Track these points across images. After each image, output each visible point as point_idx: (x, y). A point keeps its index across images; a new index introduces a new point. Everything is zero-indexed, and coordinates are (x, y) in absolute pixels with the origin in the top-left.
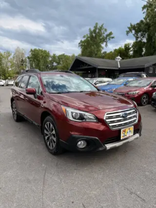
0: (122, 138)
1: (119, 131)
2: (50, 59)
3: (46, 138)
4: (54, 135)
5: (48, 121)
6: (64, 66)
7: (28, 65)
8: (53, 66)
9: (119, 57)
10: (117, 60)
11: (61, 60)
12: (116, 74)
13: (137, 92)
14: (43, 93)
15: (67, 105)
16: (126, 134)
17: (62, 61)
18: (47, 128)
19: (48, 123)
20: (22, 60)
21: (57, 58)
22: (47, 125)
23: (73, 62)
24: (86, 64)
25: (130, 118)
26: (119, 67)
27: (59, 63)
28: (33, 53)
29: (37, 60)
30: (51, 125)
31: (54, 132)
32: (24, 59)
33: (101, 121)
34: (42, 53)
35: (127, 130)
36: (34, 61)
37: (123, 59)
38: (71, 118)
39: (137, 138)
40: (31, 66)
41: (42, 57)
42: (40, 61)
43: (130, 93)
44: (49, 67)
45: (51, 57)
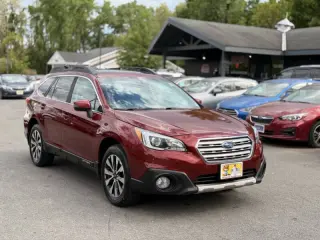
0: (222, 177)
1: (219, 166)
2: (95, 15)
3: (107, 182)
4: (121, 174)
5: (111, 153)
6: (135, 40)
7: (29, 30)
9: (286, 21)
10: (279, 29)
11: (126, 20)
12: (275, 66)
13: (301, 115)
14: (104, 109)
15: (143, 126)
16: (229, 172)
17: (130, 22)
18: (109, 165)
19: (112, 156)
20: (12, 15)
21: (115, 13)
22: (110, 160)
23: (160, 32)
24: (195, 39)
25: (239, 150)
26: (284, 48)
27: (119, 28)
29: (57, 17)
30: (118, 159)
31: (122, 169)
32: (17, 12)
33: (190, 150)
35: (232, 166)
36: (48, 21)
37: (297, 27)
38: (149, 145)
39: (252, 184)
40: (38, 32)
41: (72, 9)
42: (63, 21)
43: (284, 117)
44: (89, 39)
45: (97, 8)
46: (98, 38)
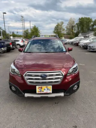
0: (37, 92)
7: (76, 28)
8: (93, 28)
20: (73, 26)
28: (81, 20)
34: (87, 20)
35: (44, 87)
36: (80, 26)
41: (86, 23)
42: (84, 25)
44: (90, 29)
45: (93, 22)
46: (92, 29)
